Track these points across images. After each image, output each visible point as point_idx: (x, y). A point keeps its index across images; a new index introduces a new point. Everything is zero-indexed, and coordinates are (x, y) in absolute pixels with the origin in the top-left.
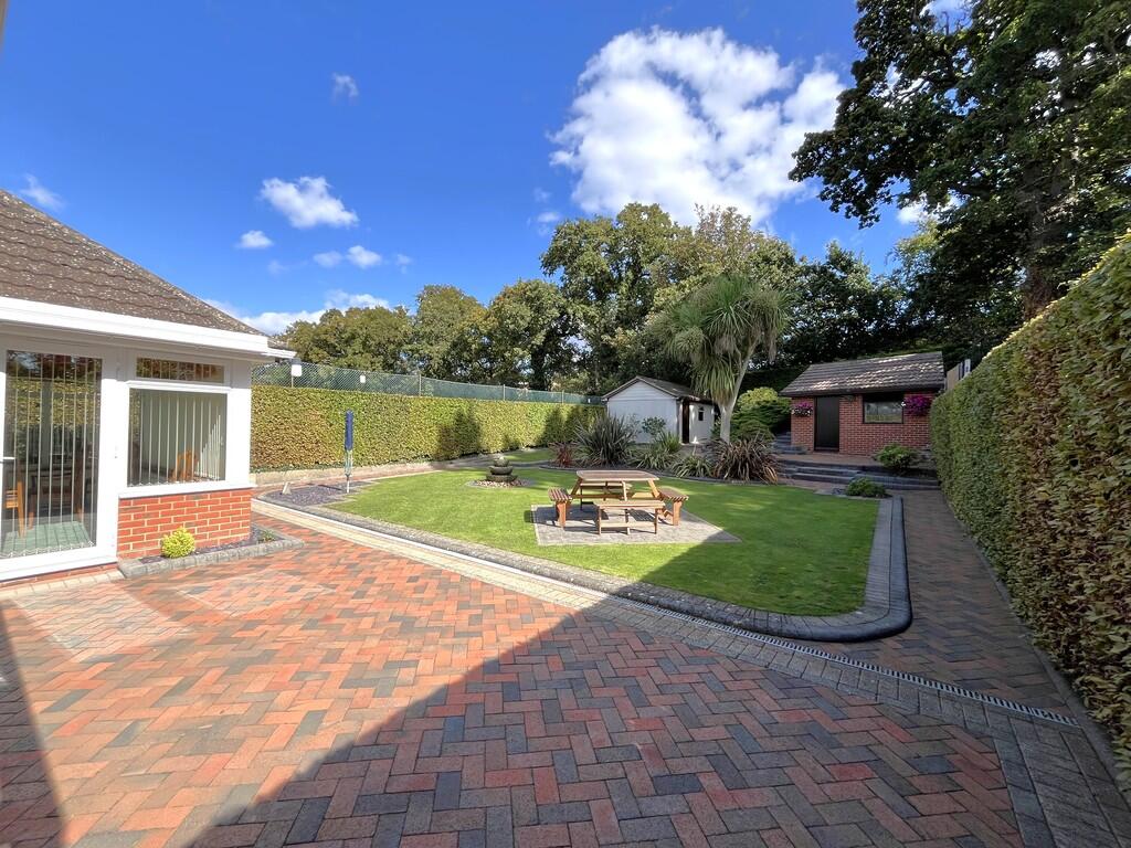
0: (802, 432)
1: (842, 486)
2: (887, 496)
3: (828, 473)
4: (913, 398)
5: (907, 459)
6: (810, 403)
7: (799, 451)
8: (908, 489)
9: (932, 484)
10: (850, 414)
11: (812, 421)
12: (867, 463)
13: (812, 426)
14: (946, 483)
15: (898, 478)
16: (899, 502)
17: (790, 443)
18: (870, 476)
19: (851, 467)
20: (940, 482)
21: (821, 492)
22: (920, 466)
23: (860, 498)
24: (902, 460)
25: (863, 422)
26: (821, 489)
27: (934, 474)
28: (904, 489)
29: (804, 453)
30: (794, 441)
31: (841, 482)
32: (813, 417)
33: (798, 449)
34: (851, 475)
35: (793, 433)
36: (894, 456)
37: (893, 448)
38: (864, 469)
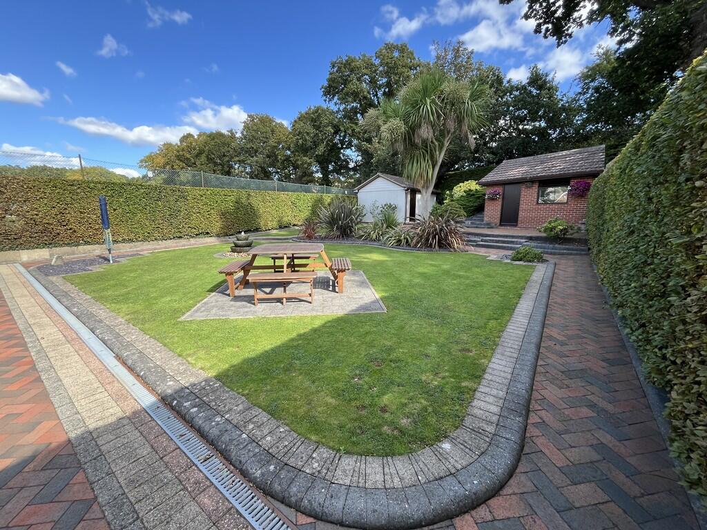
0: (493, 211)
1: (510, 253)
2: (544, 261)
3: (504, 242)
4: (577, 182)
5: (565, 231)
6: (500, 189)
7: (489, 226)
8: (563, 254)
9: (583, 250)
10: (528, 197)
11: (500, 203)
12: (534, 234)
13: (500, 207)
14: (595, 251)
15: (556, 245)
16: (553, 266)
17: (483, 221)
18: (533, 244)
19: (521, 237)
20: (589, 249)
21: (493, 257)
22: (575, 236)
23: (521, 263)
24: (561, 231)
25: (538, 203)
26: (493, 255)
27: (585, 242)
28: (559, 254)
29: (492, 228)
30: (485, 219)
31: (511, 249)
32: (500, 200)
33: (488, 224)
34: (520, 243)
35: (485, 213)
36: (554, 228)
37: (555, 221)
38: (531, 238)
